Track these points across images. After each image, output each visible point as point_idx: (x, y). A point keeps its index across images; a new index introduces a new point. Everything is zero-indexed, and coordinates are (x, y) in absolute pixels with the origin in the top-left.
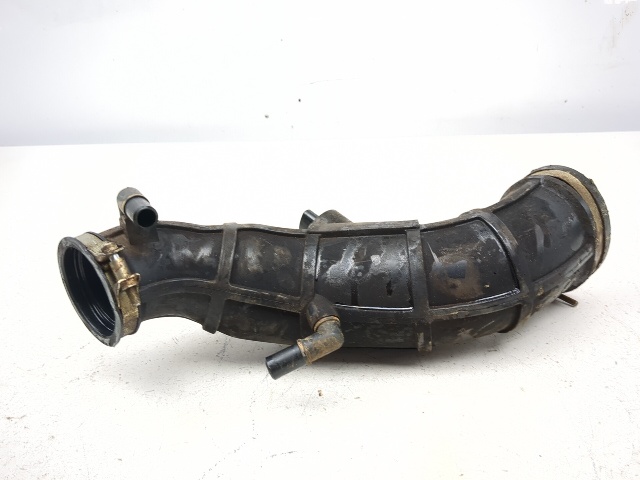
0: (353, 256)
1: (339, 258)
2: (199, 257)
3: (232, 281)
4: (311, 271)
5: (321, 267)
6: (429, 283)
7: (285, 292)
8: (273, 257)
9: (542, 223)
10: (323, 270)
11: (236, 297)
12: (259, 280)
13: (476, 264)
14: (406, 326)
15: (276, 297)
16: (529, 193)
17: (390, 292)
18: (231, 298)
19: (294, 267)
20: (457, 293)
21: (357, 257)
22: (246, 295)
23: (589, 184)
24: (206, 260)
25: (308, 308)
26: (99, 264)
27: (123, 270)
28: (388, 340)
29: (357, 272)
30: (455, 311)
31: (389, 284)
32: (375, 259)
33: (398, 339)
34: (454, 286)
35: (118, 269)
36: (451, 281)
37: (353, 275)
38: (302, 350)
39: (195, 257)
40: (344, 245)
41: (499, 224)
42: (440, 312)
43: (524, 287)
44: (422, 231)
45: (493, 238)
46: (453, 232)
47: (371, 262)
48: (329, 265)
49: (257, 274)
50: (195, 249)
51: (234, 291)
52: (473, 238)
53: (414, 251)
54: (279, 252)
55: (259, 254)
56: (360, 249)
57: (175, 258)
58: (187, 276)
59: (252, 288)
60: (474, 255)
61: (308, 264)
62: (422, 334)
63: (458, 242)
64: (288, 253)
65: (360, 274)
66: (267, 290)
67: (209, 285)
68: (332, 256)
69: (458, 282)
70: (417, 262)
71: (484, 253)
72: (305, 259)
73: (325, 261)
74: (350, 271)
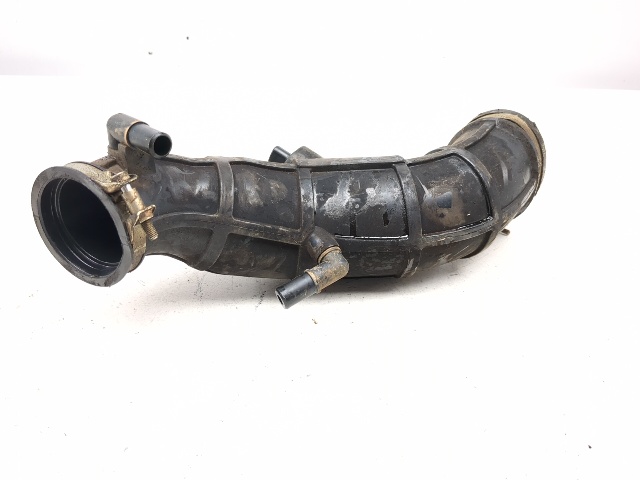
0: (348, 190)
1: (335, 191)
2: (197, 191)
3: (235, 215)
4: (310, 204)
5: (318, 201)
6: (422, 214)
7: (285, 226)
8: (271, 191)
9: (504, 158)
10: (321, 203)
11: (240, 231)
12: (260, 213)
13: (459, 194)
14: (399, 253)
15: (278, 230)
16: (489, 132)
17: (386, 222)
18: (235, 232)
19: (292, 201)
20: (445, 221)
21: (352, 190)
22: (249, 228)
23: (533, 126)
24: (205, 194)
25: (309, 240)
26: (109, 195)
27: (138, 202)
28: (378, 268)
29: (354, 204)
30: (443, 238)
31: (385, 215)
32: (369, 191)
33: (388, 267)
34: (442, 216)
35: (132, 201)
36: (440, 211)
37: (350, 208)
38: (315, 279)
39: (194, 189)
40: (336, 178)
41: (475, 159)
42: (432, 240)
43: (496, 215)
44: (409, 165)
45: (470, 171)
46: (436, 166)
47: (366, 195)
48: (326, 198)
49: (258, 208)
50: (193, 182)
51: (238, 224)
52: (453, 172)
53: (407, 183)
54: (275, 186)
55: (257, 187)
56: (353, 182)
57: (174, 190)
58: (188, 210)
59: (254, 221)
60: (457, 187)
61: (306, 197)
62: (412, 261)
63: (442, 175)
64: (283, 187)
65: (357, 206)
66: (269, 223)
67: (212, 219)
68: (327, 190)
69: (445, 211)
70: (411, 194)
71: (465, 184)
72: (303, 192)
73: (322, 195)
74: (348, 203)
